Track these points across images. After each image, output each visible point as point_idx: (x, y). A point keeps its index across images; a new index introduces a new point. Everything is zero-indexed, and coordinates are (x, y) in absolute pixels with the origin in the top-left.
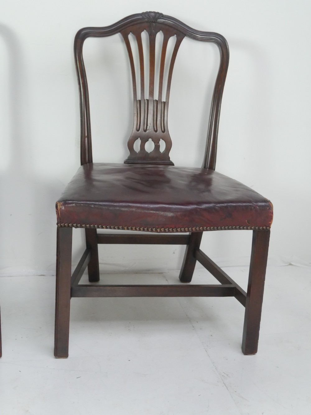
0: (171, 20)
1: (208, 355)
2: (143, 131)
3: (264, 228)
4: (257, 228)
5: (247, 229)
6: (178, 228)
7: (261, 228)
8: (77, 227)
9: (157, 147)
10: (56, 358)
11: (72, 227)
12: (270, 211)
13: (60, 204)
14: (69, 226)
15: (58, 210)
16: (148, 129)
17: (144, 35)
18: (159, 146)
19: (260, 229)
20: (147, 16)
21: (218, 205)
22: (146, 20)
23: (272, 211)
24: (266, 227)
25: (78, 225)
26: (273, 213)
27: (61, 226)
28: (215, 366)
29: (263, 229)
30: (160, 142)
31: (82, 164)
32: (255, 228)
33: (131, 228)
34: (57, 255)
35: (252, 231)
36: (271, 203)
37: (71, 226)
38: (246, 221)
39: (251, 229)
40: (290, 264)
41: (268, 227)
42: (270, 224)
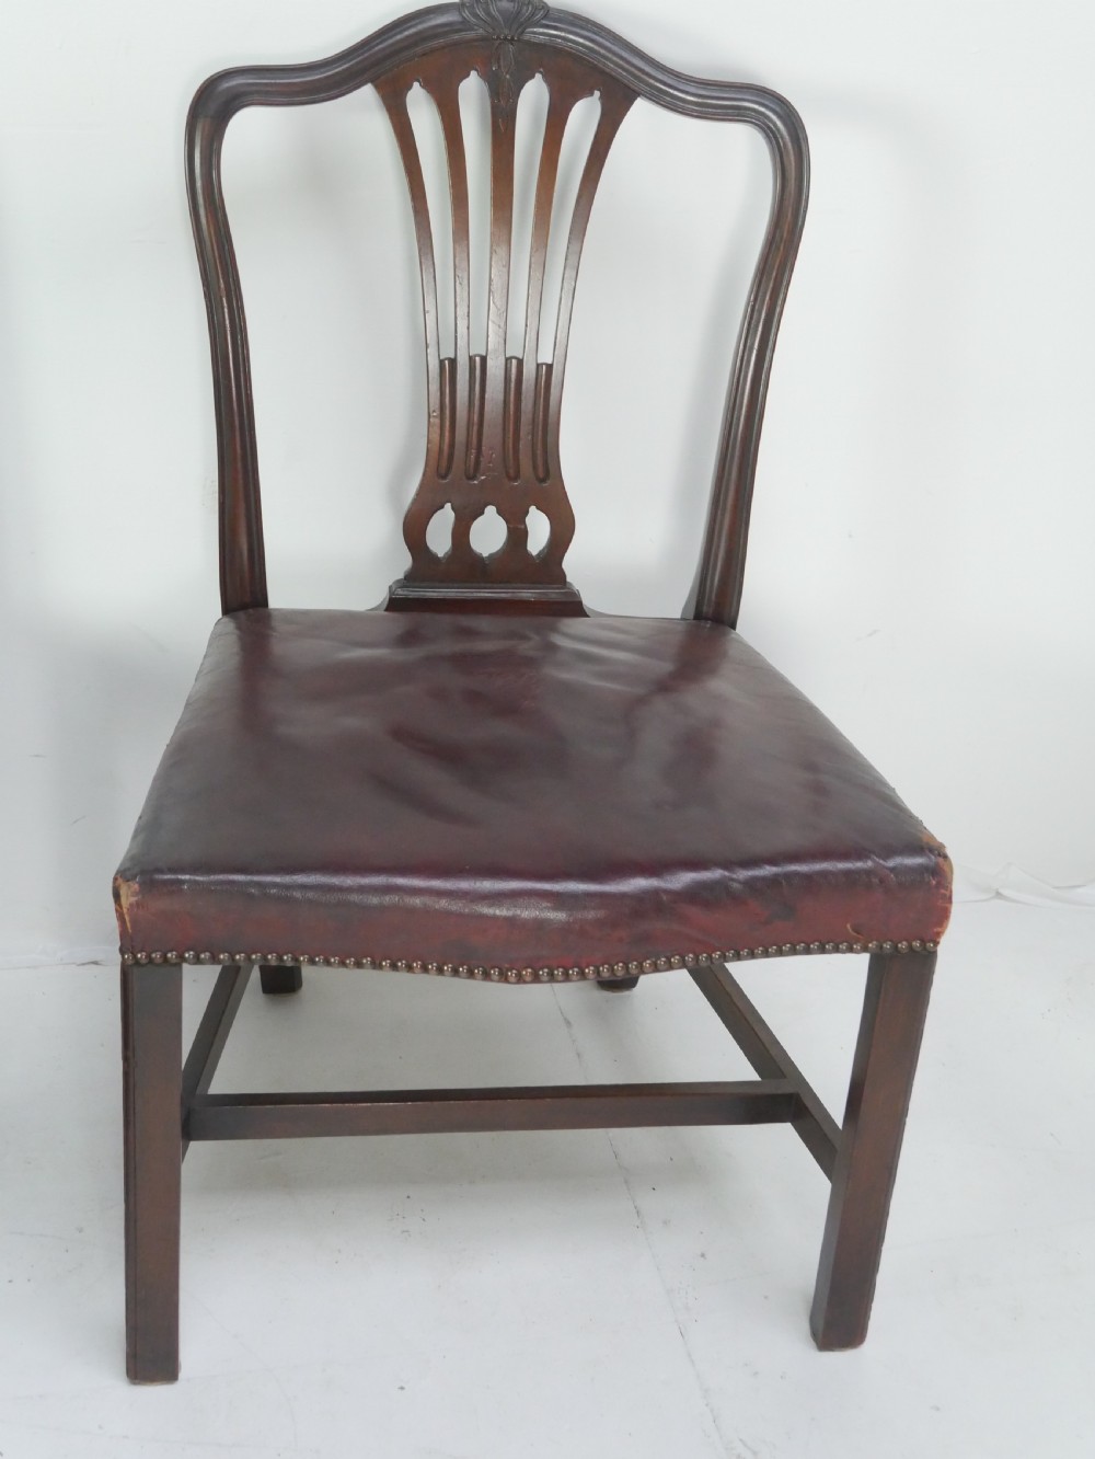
0: (578, 30)
1: (689, 1355)
2: (464, 478)
3: (917, 944)
4: (887, 946)
5: (851, 950)
6: (588, 967)
7: (903, 945)
8: (198, 961)
9: (518, 535)
10: (135, 1384)
11: (178, 965)
12: (943, 891)
13: (129, 887)
14: (165, 960)
15: (121, 906)
16: (482, 466)
17: (471, 92)
18: (525, 533)
19: (899, 952)
20: (482, 14)
21: (743, 874)
22: (481, 31)
23: (948, 893)
24: (923, 942)
25: (203, 956)
26: (950, 898)
27: (137, 963)
28: (712, 1411)
29: (910, 947)
30: (528, 520)
31: (227, 610)
32: (881, 947)
33: (406, 966)
34: (126, 1059)
35: (865, 958)
36: (945, 857)
37: (174, 961)
38: (848, 926)
39: (865, 949)
40: (998, 895)
41: (931, 941)
42: (939, 934)
